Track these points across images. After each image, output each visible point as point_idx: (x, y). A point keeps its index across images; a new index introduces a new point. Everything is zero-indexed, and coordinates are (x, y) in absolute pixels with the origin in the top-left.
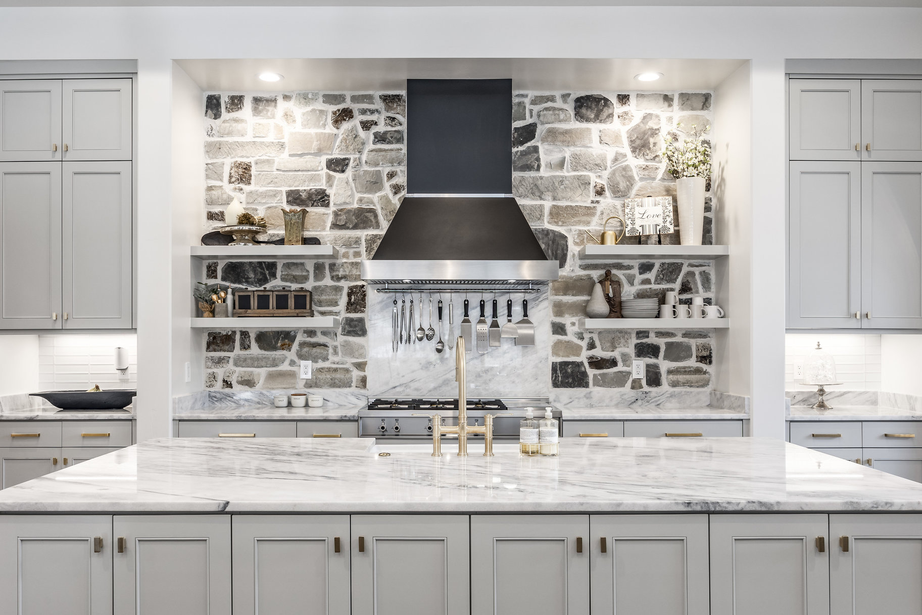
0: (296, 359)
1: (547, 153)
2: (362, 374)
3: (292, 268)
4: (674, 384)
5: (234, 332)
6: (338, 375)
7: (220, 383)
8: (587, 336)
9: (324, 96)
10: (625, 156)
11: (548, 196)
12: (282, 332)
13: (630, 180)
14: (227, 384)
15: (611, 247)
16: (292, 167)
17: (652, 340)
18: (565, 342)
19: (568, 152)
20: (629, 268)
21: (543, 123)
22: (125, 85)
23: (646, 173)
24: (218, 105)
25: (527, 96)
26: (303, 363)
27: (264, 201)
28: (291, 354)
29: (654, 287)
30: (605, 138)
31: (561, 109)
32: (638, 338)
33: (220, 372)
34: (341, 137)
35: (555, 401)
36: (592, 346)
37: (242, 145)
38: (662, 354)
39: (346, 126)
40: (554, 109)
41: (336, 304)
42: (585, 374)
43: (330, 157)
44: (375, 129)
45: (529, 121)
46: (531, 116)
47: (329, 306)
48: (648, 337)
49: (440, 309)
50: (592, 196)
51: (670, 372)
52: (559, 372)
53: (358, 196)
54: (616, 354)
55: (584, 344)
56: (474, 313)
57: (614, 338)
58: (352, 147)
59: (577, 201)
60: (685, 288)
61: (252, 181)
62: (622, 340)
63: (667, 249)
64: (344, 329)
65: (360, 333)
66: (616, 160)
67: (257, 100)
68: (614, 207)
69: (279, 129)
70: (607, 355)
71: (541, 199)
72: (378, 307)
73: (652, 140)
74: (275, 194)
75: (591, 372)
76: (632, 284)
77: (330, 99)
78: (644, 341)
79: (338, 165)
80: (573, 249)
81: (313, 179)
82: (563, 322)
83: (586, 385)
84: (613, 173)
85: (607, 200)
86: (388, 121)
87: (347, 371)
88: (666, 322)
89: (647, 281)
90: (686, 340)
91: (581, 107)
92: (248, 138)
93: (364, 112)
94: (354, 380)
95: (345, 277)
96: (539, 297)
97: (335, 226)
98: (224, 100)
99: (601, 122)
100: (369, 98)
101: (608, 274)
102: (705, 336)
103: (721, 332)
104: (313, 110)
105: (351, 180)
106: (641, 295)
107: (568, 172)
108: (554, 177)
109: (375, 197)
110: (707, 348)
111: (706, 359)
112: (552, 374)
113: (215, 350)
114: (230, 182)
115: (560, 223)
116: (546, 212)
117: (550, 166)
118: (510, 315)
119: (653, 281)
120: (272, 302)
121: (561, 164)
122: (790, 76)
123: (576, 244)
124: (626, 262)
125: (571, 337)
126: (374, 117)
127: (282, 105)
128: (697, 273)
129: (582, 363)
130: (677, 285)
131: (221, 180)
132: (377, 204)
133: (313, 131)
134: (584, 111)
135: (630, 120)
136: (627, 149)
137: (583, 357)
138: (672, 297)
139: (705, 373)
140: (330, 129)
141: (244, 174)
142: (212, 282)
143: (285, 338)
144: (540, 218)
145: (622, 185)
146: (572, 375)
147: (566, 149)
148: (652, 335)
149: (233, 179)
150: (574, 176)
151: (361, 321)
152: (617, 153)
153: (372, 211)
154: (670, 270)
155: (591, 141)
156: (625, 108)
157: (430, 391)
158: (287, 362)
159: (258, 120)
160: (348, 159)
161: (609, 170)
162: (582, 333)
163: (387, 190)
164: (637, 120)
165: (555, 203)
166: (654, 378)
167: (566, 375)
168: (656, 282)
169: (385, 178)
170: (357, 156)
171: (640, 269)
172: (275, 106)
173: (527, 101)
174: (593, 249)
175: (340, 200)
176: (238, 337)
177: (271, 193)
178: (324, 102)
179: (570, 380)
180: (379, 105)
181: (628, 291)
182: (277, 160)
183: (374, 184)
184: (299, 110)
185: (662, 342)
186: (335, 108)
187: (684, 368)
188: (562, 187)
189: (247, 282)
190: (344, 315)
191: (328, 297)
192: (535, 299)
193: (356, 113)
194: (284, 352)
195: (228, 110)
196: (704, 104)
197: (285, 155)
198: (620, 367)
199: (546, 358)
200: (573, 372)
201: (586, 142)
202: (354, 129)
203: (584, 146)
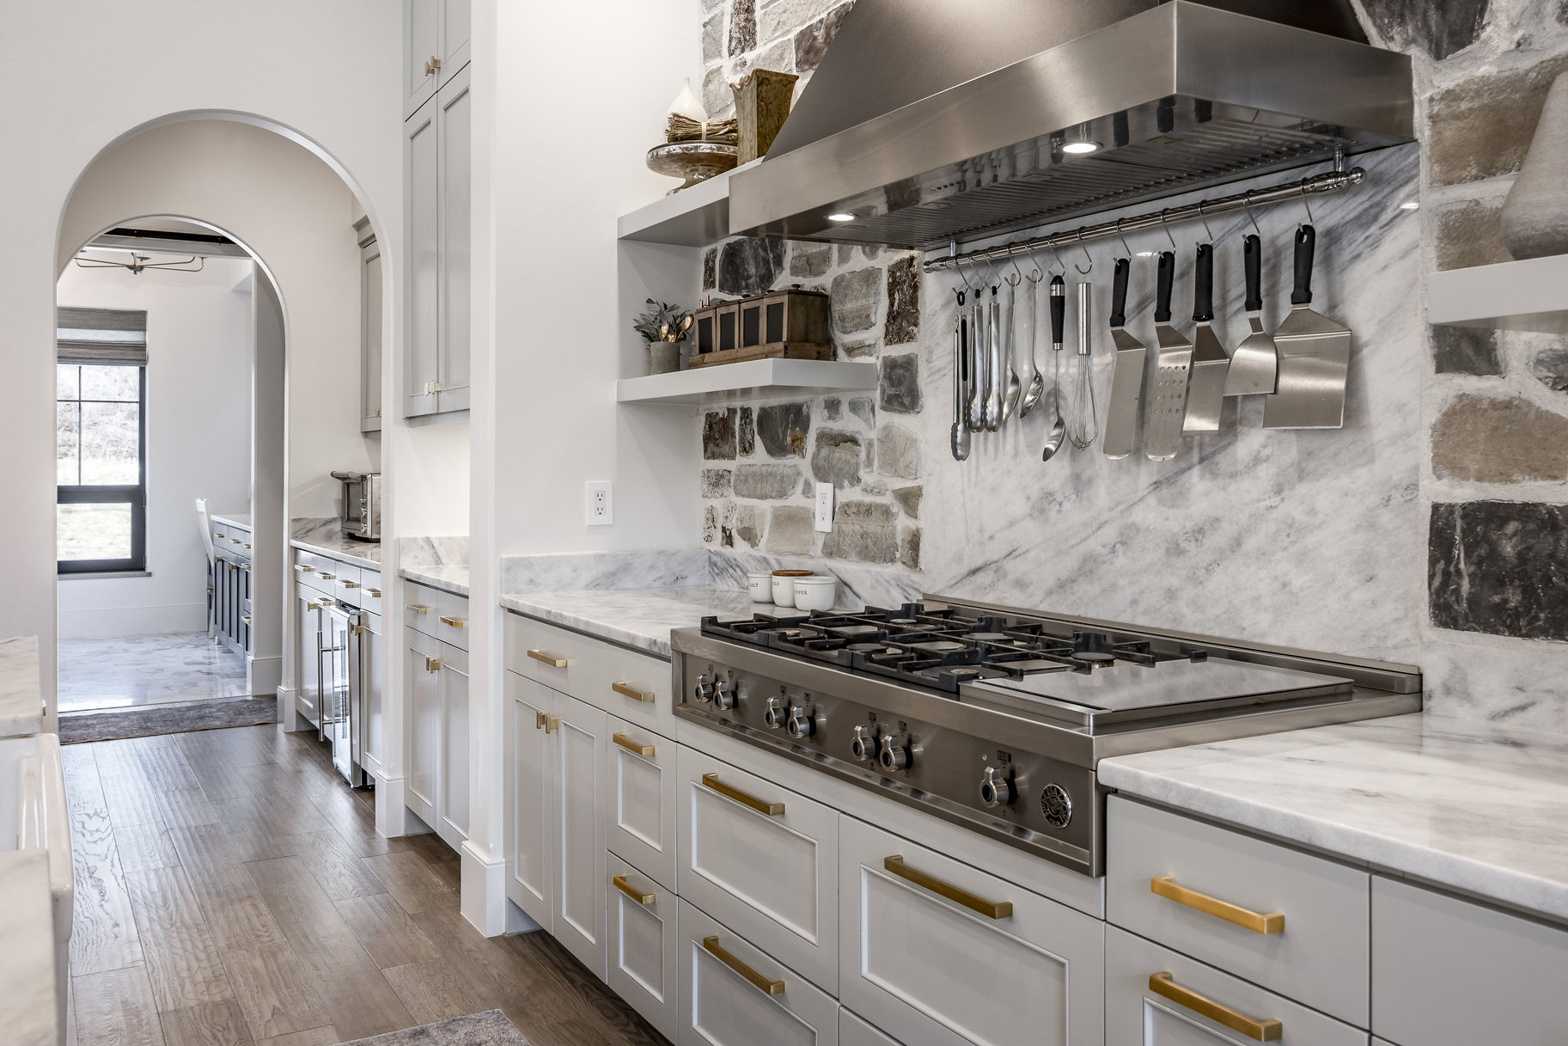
0: (811, 478)
2: (912, 524)
5: (733, 406)
6: (873, 526)
7: (719, 533)
12: (791, 408)
14: (728, 536)
18: (1494, 404)
26: (819, 488)
28: (801, 464)
33: (719, 507)
35: (1448, 691)
41: (867, 321)
47: (855, 329)
49: (1058, 305)
52: (1459, 552)
61: (758, 36)
64: (884, 392)
65: (909, 401)
72: (943, 319)
87: (886, 512)
94: (899, 542)
96: (1380, 207)
112: (1433, 562)
113: (713, 456)
114: (728, 54)
118: (1254, 300)
120: (739, 329)
125: (1519, 379)
131: (721, 53)
141: (746, 24)
142: (710, 296)
143: (793, 423)
146: (1523, 572)
149: (734, 45)
158: (800, 486)
167: (1492, 573)
176: (738, 423)
179: (1514, 598)
190: (881, 351)
191: (855, 305)
192: (1365, 220)
194: (796, 459)
199: (1413, 487)
200: (1521, 557)
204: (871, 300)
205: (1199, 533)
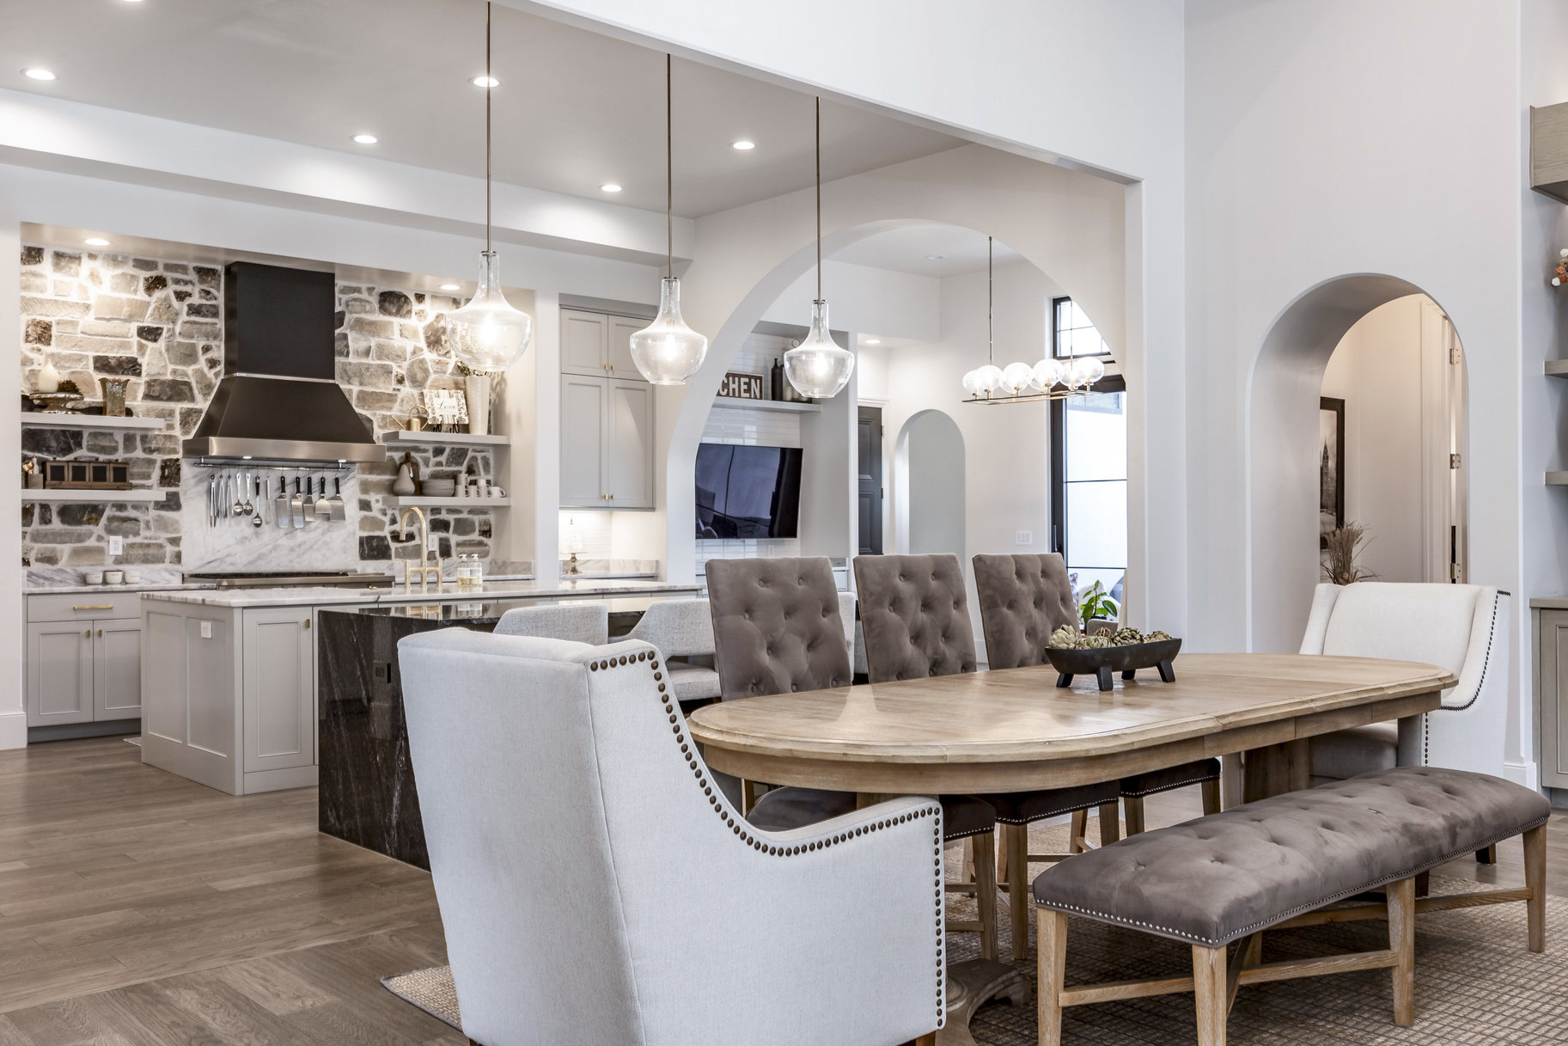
0: (103, 534)
1: (355, 341)
2: (176, 549)
3: (100, 438)
4: (461, 555)
5: (33, 506)
6: (151, 551)
8: (389, 512)
9: (135, 260)
10: (422, 350)
11: (356, 381)
12: (88, 506)
13: (426, 371)
14: (25, 562)
15: (417, 433)
16: (100, 330)
17: (444, 516)
18: (371, 517)
19: (374, 342)
20: (425, 451)
21: (351, 313)
23: (439, 366)
25: (336, 285)
26: (112, 538)
27: (68, 365)
28: (99, 529)
29: (447, 468)
30: (406, 333)
31: (367, 301)
32: (432, 514)
34: (153, 305)
36: (393, 521)
37: (41, 302)
38: (451, 529)
39: (159, 294)
40: (360, 300)
42: (388, 547)
43: (141, 325)
44: (189, 301)
45: (339, 309)
46: (340, 305)
47: (141, 479)
48: (440, 513)
49: (257, 485)
50: (394, 385)
51: (458, 545)
52: (365, 545)
53: (171, 367)
54: (414, 528)
55: (387, 519)
56: (290, 489)
58: (165, 317)
59: (381, 388)
60: (470, 471)
61: (53, 341)
62: (420, 517)
63: (458, 438)
64: (156, 504)
65: (174, 507)
66: (414, 353)
67: (58, 256)
68: (413, 396)
69: (83, 289)
70: (406, 530)
71: (349, 383)
72: (192, 482)
73: (443, 338)
74: (80, 359)
76: (428, 466)
77: (142, 264)
78: (438, 517)
79: (150, 334)
80: (378, 431)
81: (123, 346)
82: (369, 499)
83: (389, 557)
84: (412, 365)
85: (407, 390)
86: (203, 294)
87: (161, 546)
88: (460, 501)
89: (439, 464)
90: (470, 516)
91: (384, 301)
92: (49, 295)
93: (177, 282)
94: (168, 555)
95: (158, 450)
96: (347, 476)
97: (147, 396)
99: (401, 316)
100: (184, 269)
101: (408, 456)
102: (486, 513)
103: (502, 510)
104: (124, 274)
105: (163, 350)
106: (435, 476)
107: (373, 360)
108: (362, 364)
109: (190, 370)
110: (487, 523)
111: (486, 533)
112: (360, 548)
114: (27, 341)
115: (366, 407)
116: (357, 396)
117: (357, 353)
118: (323, 492)
119: (444, 463)
120: (89, 474)
121: (367, 352)
122: (562, 307)
123: (380, 427)
124: (423, 446)
125: (375, 513)
126: (188, 288)
127: (87, 265)
128: (479, 458)
129: (385, 537)
130: (464, 468)
132: (191, 377)
133: (125, 296)
134: (387, 305)
135: (425, 317)
136: (423, 344)
137: (386, 532)
138: (464, 478)
139: (486, 545)
140: (142, 295)
141: (42, 334)
143: (92, 512)
144: (349, 401)
145: (420, 376)
146: (377, 548)
147: (371, 339)
148: (444, 512)
149: (31, 339)
150: (379, 365)
151: (176, 495)
152: (415, 347)
153: (187, 384)
154: (459, 454)
155: (393, 334)
156: (421, 306)
157: (245, 565)
158: (94, 538)
159: (59, 277)
160: (161, 329)
161: (408, 362)
162: (385, 510)
163: (202, 363)
164: (430, 318)
165: (362, 388)
166: (445, 551)
167: (371, 549)
168: (449, 463)
169: (200, 352)
170: (171, 326)
171: (433, 452)
172: (80, 264)
173: (337, 290)
174: (399, 433)
175: (154, 370)
176: (37, 511)
177: (76, 357)
178: (134, 266)
179: (376, 553)
180: (192, 276)
181: (425, 472)
182: (81, 322)
183: (189, 356)
184: (108, 274)
185: (451, 518)
186: (146, 274)
187: (469, 541)
188: (368, 373)
189: (49, 451)
190: (158, 489)
191: (140, 470)
192: (345, 478)
193: (169, 282)
194: (91, 527)
195: (24, 262)
197: (91, 317)
198: (418, 541)
199: (354, 533)
200: (377, 545)
201: (389, 334)
202: (166, 299)
203: (388, 338)
204: (151, 470)
205: (300, 545)
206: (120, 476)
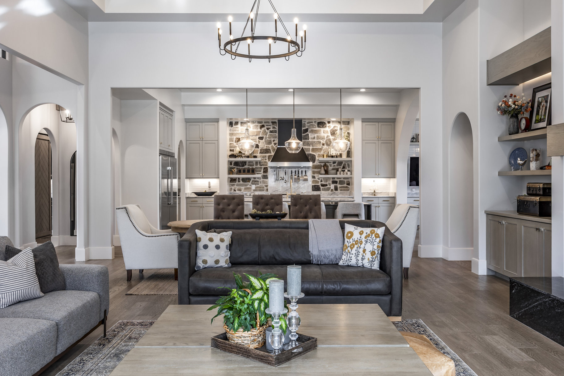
0: (251, 185)
1: (311, 135)
2: (267, 188)
3: (250, 163)
4: (341, 190)
5: (236, 178)
6: (261, 188)
7: (233, 190)
8: (320, 179)
9: (258, 122)
10: (329, 136)
11: (311, 146)
12: (248, 178)
13: (331, 142)
14: (235, 190)
15: (326, 159)
17: (336, 180)
19: (316, 135)
20: (330, 163)
21: (310, 128)
22: (216, 124)
23: (334, 140)
24: (232, 124)
25: (306, 122)
26: (253, 185)
28: (250, 183)
29: (336, 167)
30: (324, 132)
31: (314, 125)
32: (332, 179)
33: (233, 188)
34: (262, 132)
36: (321, 181)
37: (238, 133)
38: (338, 183)
39: (263, 129)
40: (312, 125)
41: (261, 171)
42: (320, 188)
43: (259, 136)
44: (270, 130)
45: (306, 128)
46: (307, 126)
47: (259, 172)
49: (286, 173)
50: (322, 146)
51: (340, 187)
53: (266, 146)
54: (327, 183)
55: (320, 181)
56: (294, 174)
57: (326, 179)
58: (264, 134)
59: (318, 147)
60: (344, 167)
61: (240, 142)
62: (329, 180)
63: (339, 159)
64: (262, 178)
65: (266, 178)
66: (327, 137)
67: (242, 123)
68: (327, 148)
70: (325, 183)
71: (309, 146)
72: (271, 172)
73: (336, 132)
75: (321, 188)
76: (331, 167)
77: (259, 122)
78: (334, 180)
79: (261, 138)
80: (317, 158)
81: (255, 142)
82: (315, 176)
83: (320, 191)
84: (326, 140)
85: (325, 147)
86: (273, 128)
87: (263, 187)
88: (338, 176)
89: (335, 166)
90: (344, 180)
91: (319, 124)
92: (240, 132)
93: (267, 126)
94: (265, 189)
95: (263, 165)
97: (260, 153)
98: (234, 123)
99: (324, 128)
100: (268, 122)
101: (325, 164)
102: (348, 179)
103: (351, 178)
104: (255, 125)
105: (264, 142)
106: (333, 169)
108: (313, 141)
109: (270, 146)
110: (349, 182)
111: (348, 184)
112: (312, 188)
113: (232, 182)
114: (235, 142)
115: (314, 152)
116: (311, 149)
117: (311, 138)
118: (302, 174)
120: (246, 171)
121: (314, 138)
122: (363, 122)
123: (318, 157)
125: (316, 179)
126: (269, 127)
127: (248, 124)
128: (347, 164)
129: (319, 185)
130: (342, 167)
131: (233, 142)
133: (255, 130)
134: (319, 125)
135: (331, 127)
136: (330, 134)
137: (319, 184)
138: (340, 170)
139: (348, 187)
140: (259, 130)
142: (231, 166)
143: (248, 180)
144: (309, 151)
145: (329, 143)
148: (336, 179)
150: (317, 141)
151: (267, 175)
152: (327, 135)
153: (269, 149)
154: (340, 163)
156: (329, 125)
158: (249, 185)
159: (242, 127)
160: (264, 137)
161: (326, 139)
163: (273, 144)
164: (332, 127)
165: (313, 147)
166: (336, 189)
167: (315, 188)
168: (337, 166)
169: (272, 141)
170: (266, 136)
171: (333, 163)
172: (246, 124)
173: (306, 123)
174: (321, 159)
175: (262, 147)
176: (237, 179)
179: (316, 189)
180: (271, 124)
181: (330, 168)
183: (270, 143)
184: (252, 125)
185: (338, 180)
186: (260, 125)
187: (343, 186)
188: (314, 143)
189: (240, 166)
190: (263, 174)
191: (259, 170)
192: (308, 171)
193: (265, 126)
194: (249, 183)
195: (235, 125)
196: (348, 124)
198: (328, 186)
199: (311, 184)
201: (320, 133)
202: (265, 130)
203: (320, 134)
206: (253, 171)
